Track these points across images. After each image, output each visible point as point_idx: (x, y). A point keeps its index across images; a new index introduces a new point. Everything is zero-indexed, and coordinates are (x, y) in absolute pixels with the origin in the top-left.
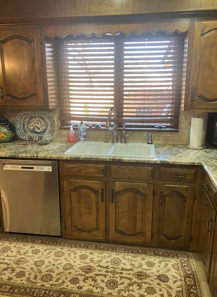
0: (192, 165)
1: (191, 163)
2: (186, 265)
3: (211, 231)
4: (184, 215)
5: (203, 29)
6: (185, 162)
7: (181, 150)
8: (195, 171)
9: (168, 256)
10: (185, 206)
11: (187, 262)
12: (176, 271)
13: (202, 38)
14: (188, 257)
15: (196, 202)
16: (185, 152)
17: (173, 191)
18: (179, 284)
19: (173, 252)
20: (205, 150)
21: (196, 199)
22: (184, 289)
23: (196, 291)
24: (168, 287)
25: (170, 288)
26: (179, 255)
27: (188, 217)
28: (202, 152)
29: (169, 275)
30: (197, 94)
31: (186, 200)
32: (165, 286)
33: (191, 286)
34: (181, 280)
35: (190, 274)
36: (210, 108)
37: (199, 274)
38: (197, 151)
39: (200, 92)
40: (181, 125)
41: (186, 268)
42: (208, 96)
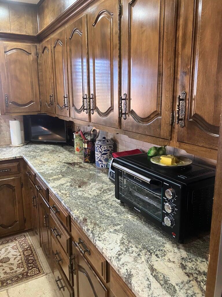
0: (14, 159)
1: (14, 158)
2: (24, 242)
3: (36, 206)
4: (16, 202)
5: (5, 48)
6: (8, 157)
7: (5, 149)
8: (18, 163)
9: (8, 242)
10: (15, 194)
11: (24, 241)
12: (15, 250)
13: (5, 55)
14: (24, 236)
15: (23, 189)
16: (8, 150)
17: (2, 184)
18: (19, 259)
19: (11, 238)
20: (25, 146)
21: (23, 185)
22: (23, 260)
23: (33, 257)
24: (9, 265)
25: (12, 265)
26: (17, 238)
27: (19, 203)
28: (22, 148)
29: (10, 256)
30: (10, 101)
31: (15, 190)
32: (7, 265)
33: (29, 256)
34: (20, 255)
35: (28, 248)
36: (22, 111)
37: (34, 245)
38: (19, 148)
39: (12, 99)
40: (1, 128)
41: (23, 245)
42: (20, 102)
